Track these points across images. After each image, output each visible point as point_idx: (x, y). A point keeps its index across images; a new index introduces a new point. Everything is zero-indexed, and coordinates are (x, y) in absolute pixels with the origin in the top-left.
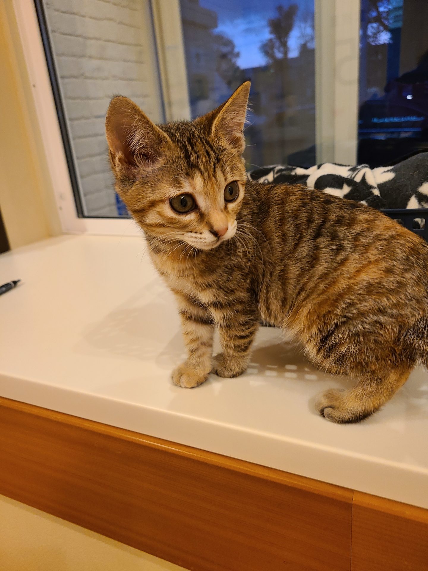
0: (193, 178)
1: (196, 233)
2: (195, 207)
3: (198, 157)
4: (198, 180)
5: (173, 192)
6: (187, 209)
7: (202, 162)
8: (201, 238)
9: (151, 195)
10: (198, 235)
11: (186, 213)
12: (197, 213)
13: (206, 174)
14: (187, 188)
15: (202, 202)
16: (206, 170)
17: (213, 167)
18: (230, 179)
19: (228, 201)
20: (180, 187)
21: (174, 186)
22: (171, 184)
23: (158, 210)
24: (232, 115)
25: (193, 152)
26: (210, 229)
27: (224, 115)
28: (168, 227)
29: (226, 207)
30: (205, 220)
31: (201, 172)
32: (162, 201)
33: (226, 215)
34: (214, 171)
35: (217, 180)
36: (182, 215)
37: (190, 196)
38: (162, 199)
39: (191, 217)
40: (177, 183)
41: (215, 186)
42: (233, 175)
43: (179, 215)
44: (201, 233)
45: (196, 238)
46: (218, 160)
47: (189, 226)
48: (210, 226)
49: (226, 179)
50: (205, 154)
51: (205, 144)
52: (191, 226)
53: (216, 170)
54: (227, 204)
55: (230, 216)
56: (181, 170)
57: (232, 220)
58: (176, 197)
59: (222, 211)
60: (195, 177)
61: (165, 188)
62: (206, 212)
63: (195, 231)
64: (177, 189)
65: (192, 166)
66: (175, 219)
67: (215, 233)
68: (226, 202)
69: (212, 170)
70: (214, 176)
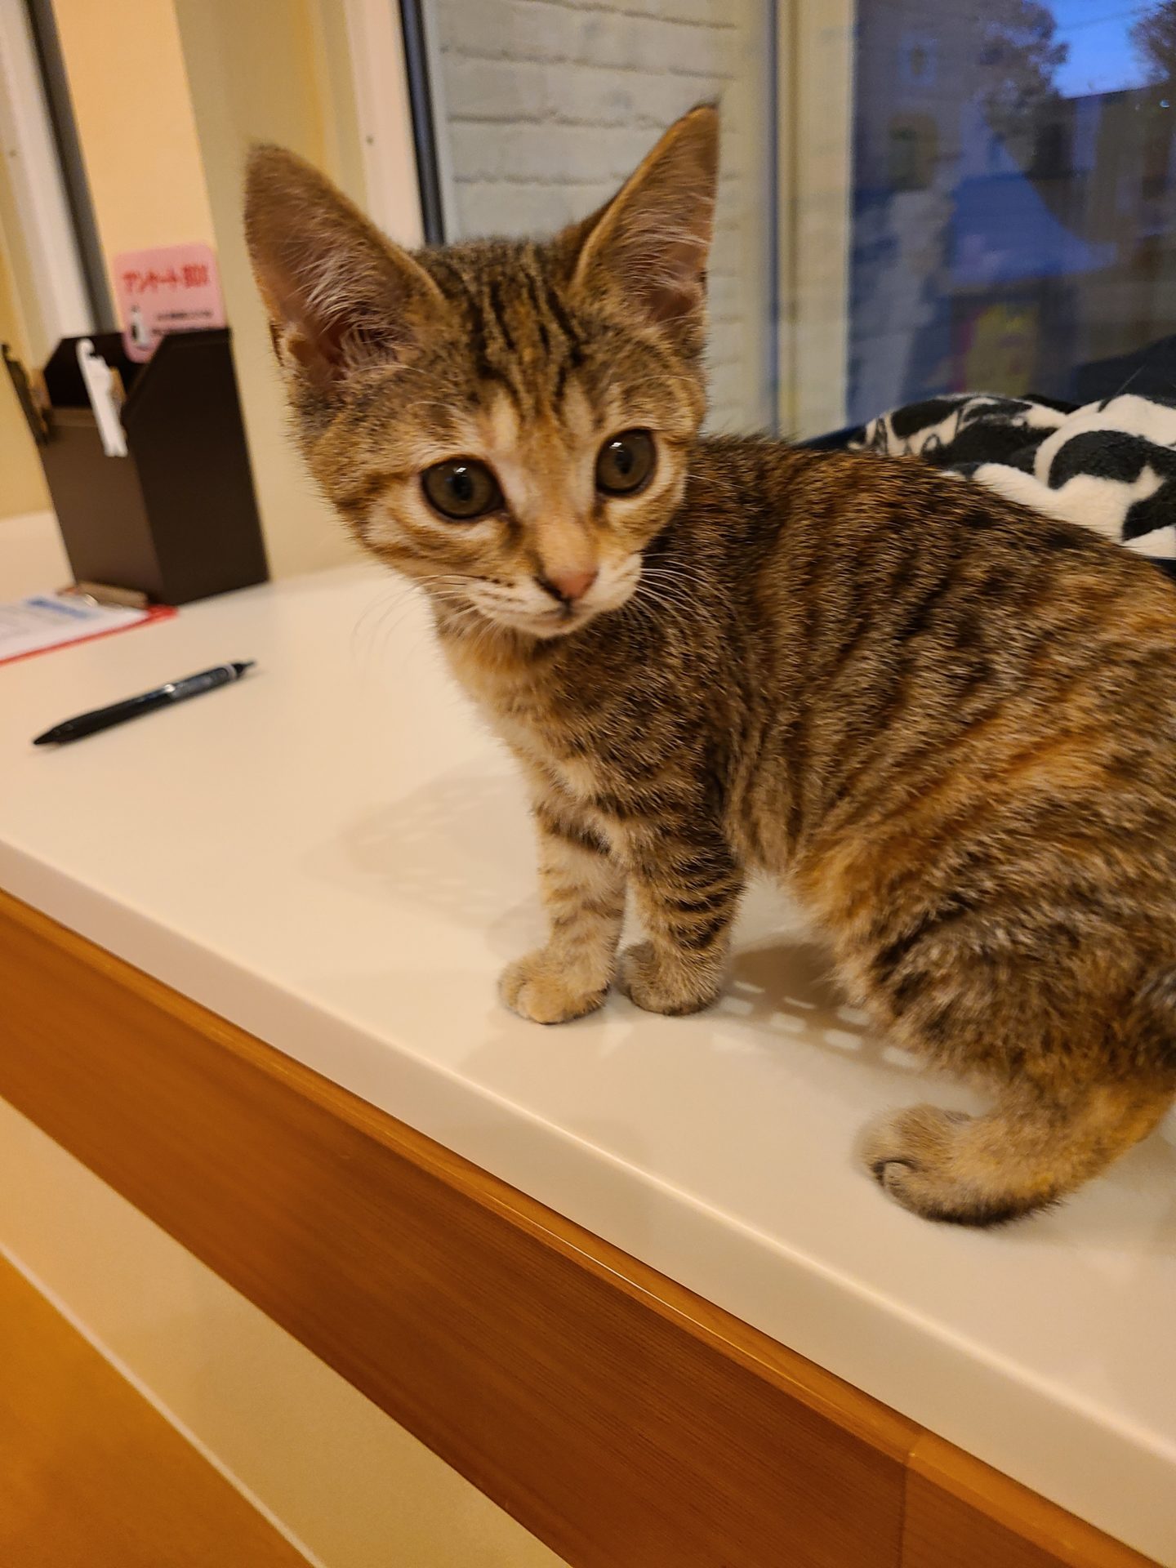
0: (488, 410)
1: (496, 581)
2: (495, 503)
3: (511, 345)
4: (504, 418)
5: (427, 452)
6: (474, 506)
7: (520, 363)
8: (511, 601)
9: (367, 456)
10: (504, 591)
11: (472, 518)
12: (500, 520)
13: (527, 401)
14: (469, 443)
15: (517, 487)
16: (531, 386)
17: (555, 379)
18: (616, 421)
19: (605, 489)
20: (447, 438)
21: (433, 434)
22: (423, 425)
23: (391, 506)
24: (648, 219)
25: (496, 331)
26: (536, 575)
27: (625, 216)
28: (423, 557)
29: (598, 512)
30: (524, 547)
31: (513, 393)
32: (400, 477)
33: (594, 532)
34: (560, 394)
35: (563, 423)
36: (458, 524)
37: (480, 467)
38: (398, 470)
39: (483, 532)
40: (439, 423)
41: (556, 441)
42: (629, 408)
43: (448, 522)
44: (510, 585)
45: (496, 597)
46: (577, 359)
47: (476, 559)
48: (537, 564)
49: (599, 422)
50: (537, 336)
51: (544, 307)
52: (483, 560)
53: (568, 391)
54: (605, 502)
55: (614, 539)
56: (456, 384)
57: (619, 552)
58: (435, 467)
59: (579, 519)
60: (495, 408)
61: (407, 437)
62: (527, 521)
63: (493, 577)
64: (440, 444)
65: (488, 372)
66: (437, 535)
67: (551, 588)
68: (601, 495)
69: (551, 388)
70: (557, 410)
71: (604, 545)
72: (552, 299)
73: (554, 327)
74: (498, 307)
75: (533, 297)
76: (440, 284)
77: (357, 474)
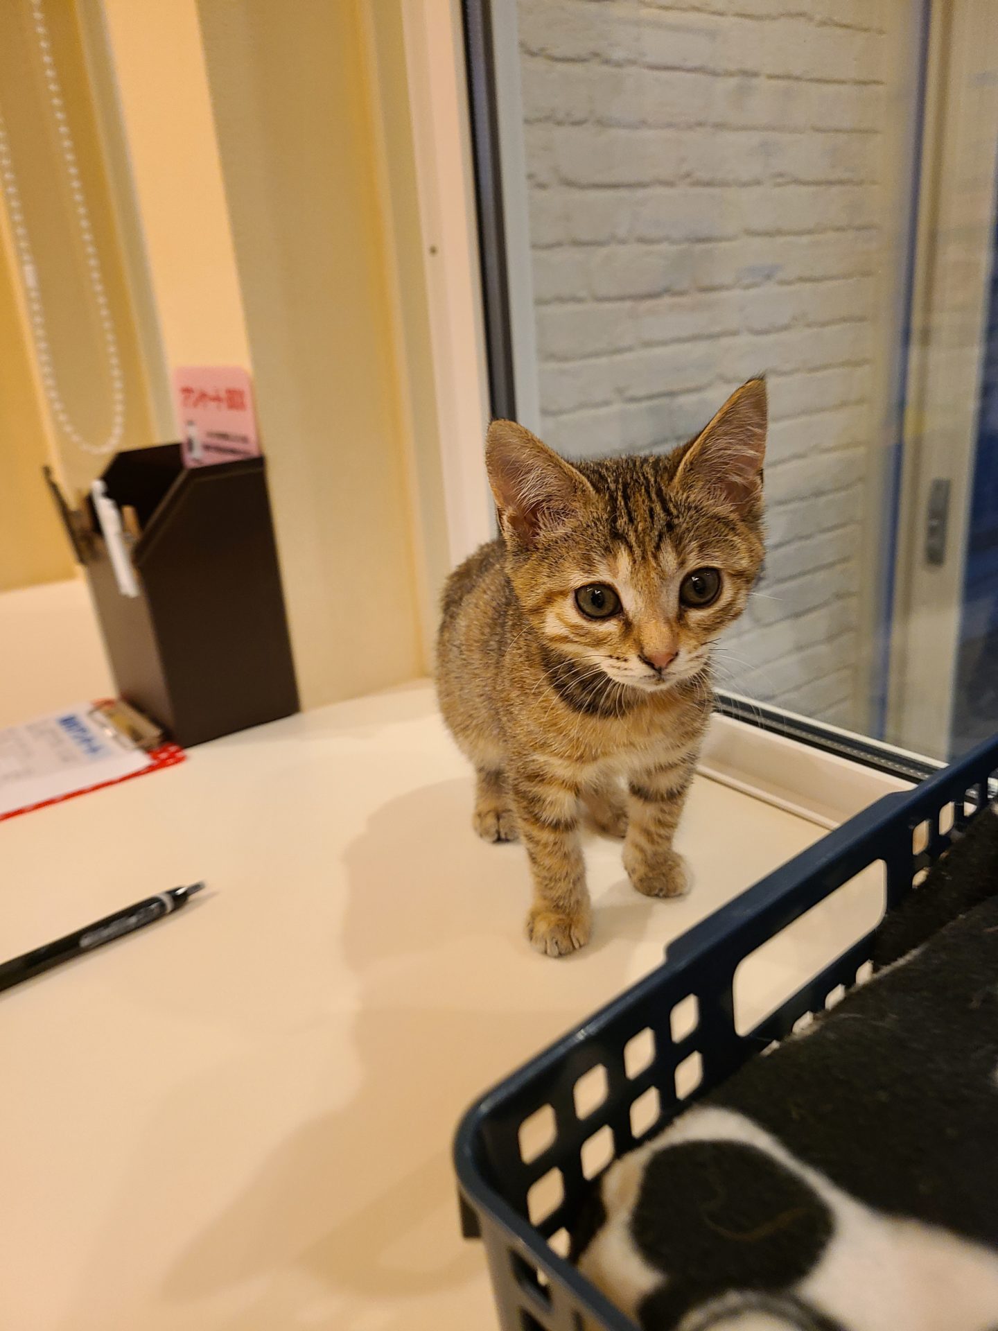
0: (615, 557)
1: (618, 658)
2: (617, 610)
3: (631, 520)
4: (624, 560)
5: (578, 579)
6: (605, 612)
7: (636, 531)
8: (626, 669)
9: (546, 580)
10: (622, 664)
11: (604, 618)
12: (620, 621)
13: (637, 551)
14: (603, 575)
15: (631, 600)
16: (641, 543)
17: (656, 539)
20: (589, 572)
21: (582, 569)
22: (578, 564)
23: (558, 612)
25: (624, 511)
28: (576, 642)
29: (681, 617)
30: (633, 637)
31: (630, 548)
32: (563, 594)
33: (677, 630)
34: (658, 547)
35: (658, 565)
36: (595, 622)
37: (610, 588)
38: (562, 589)
39: (611, 627)
40: (587, 564)
41: (653, 574)
42: (702, 555)
43: (590, 621)
44: (626, 660)
45: (619, 668)
46: (670, 527)
47: (605, 643)
48: (640, 646)
49: (682, 564)
50: (647, 515)
51: (654, 496)
52: (609, 643)
53: (662, 545)
54: (686, 611)
55: (691, 634)
56: (598, 541)
57: (694, 642)
58: (583, 587)
59: (668, 621)
60: (619, 555)
61: (569, 570)
62: (635, 622)
63: (616, 656)
64: (586, 575)
65: (617, 536)
66: (582, 628)
67: (647, 661)
68: (683, 607)
69: (653, 544)
70: (655, 557)
71: (683, 638)
72: (659, 493)
73: (658, 508)
74: (626, 498)
75: (648, 492)
76: (593, 485)
77: (539, 591)
